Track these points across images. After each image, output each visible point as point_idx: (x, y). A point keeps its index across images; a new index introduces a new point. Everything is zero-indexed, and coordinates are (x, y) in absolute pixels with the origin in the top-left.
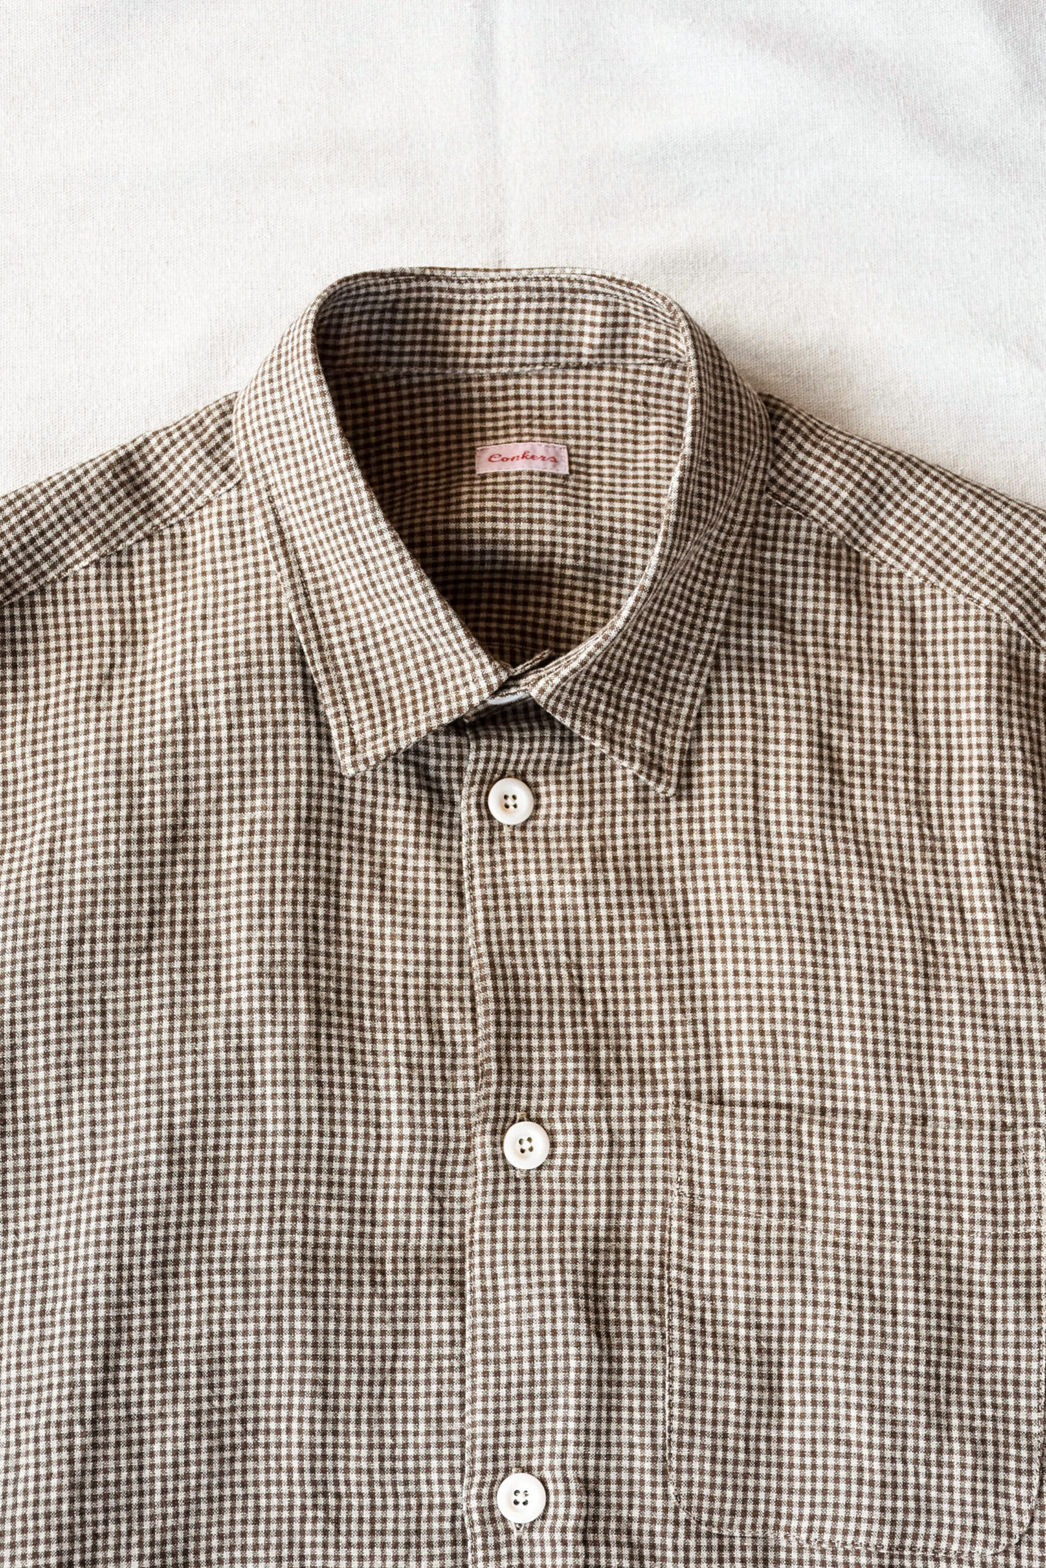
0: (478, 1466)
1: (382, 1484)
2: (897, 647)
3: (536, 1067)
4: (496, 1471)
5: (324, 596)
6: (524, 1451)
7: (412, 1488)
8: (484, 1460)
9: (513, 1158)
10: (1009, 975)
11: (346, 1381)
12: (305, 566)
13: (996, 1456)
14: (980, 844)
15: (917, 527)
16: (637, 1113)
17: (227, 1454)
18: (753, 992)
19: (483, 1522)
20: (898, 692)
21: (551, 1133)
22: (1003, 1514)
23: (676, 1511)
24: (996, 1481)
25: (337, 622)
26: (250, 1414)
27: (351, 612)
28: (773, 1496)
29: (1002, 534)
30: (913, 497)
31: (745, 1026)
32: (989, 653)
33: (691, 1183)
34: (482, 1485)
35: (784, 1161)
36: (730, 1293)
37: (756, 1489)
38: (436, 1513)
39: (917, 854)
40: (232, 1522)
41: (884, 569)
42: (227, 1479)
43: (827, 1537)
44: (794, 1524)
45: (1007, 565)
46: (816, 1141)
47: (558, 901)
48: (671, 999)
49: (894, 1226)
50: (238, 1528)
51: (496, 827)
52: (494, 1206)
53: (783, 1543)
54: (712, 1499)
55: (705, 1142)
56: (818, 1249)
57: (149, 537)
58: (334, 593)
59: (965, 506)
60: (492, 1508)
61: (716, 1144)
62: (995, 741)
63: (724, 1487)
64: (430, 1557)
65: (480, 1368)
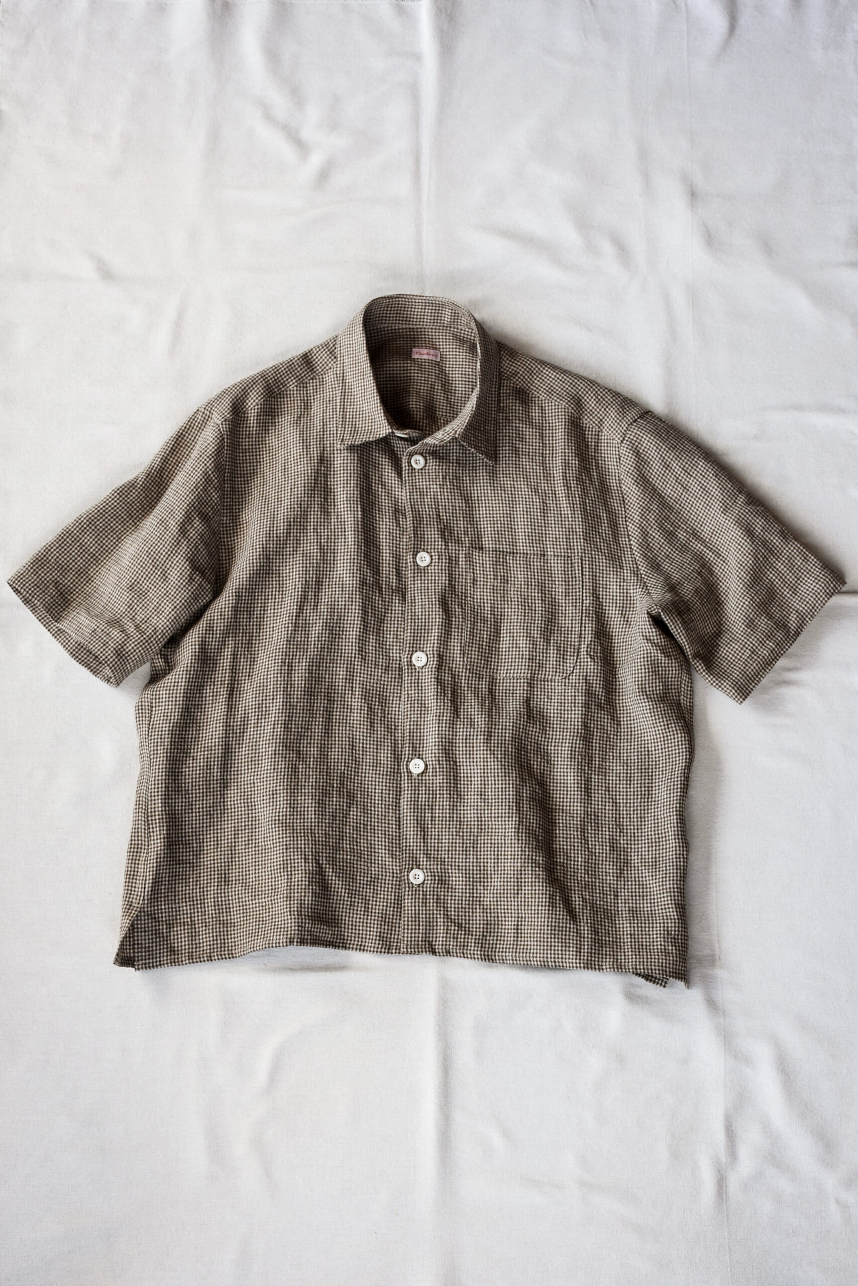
0: (407, 649)
1: (379, 651)
3: (426, 536)
4: (413, 651)
6: (422, 646)
7: (387, 654)
8: (409, 647)
9: (419, 563)
10: (569, 512)
13: (564, 651)
14: (561, 474)
16: (457, 552)
17: (334, 636)
18: (492, 519)
19: (408, 665)
21: (431, 556)
23: (467, 665)
24: (563, 658)
28: (496, 663)
31: (489, 529)
33: (473, 573)
34: (408, 654)
35: (502, 567)
36: (486, 605)
37: (491, 661)
38: (394, 662)
39: (542, 478)
43: (511, 675)
44: (502, 672)
45: (570, 393)
46: (511, 561)
47: (432, 490)
48: (467, 520)
49: (535, 585)
51: (413, 469)
52: (414, 577)
54: (477, 663)
55: (478, 561)
56: (512, 593)
57: (312, 379)
59: (558, 375)
60: (411, 662)
61: (481, 562)
62: (566, 444)
63: (481, 660)
64: (392, 674)
65: (409, 621)
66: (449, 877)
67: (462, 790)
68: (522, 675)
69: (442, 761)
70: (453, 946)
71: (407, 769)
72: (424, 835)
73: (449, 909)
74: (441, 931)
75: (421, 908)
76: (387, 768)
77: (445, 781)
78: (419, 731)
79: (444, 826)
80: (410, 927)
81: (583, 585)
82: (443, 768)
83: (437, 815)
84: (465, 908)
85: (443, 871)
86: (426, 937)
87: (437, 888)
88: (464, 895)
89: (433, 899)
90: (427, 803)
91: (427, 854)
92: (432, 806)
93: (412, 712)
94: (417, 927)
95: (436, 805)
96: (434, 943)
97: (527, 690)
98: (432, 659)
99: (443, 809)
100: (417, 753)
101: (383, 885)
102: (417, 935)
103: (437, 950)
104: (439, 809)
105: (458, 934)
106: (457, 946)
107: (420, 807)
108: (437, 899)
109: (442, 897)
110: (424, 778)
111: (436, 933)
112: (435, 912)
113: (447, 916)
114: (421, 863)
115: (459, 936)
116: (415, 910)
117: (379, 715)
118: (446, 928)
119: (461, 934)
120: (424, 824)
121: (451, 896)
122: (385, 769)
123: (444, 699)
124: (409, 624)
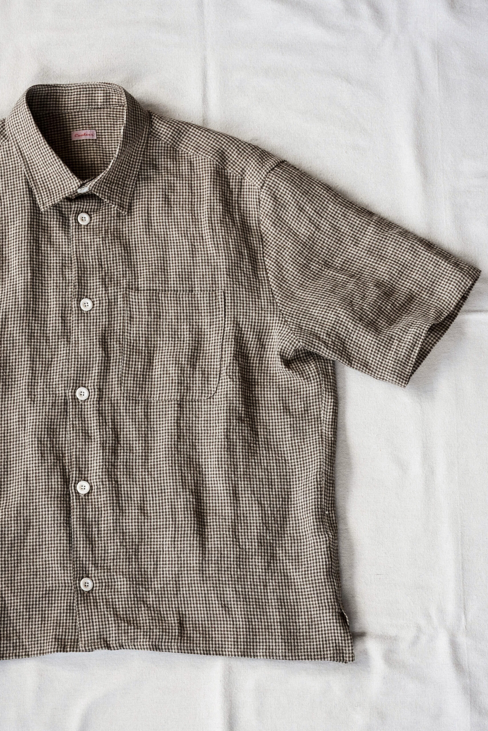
0: (72, 385)
1: (46, 391)
2: (187, 171)
3: (89, 285)
4: (76, 386)
5: (33, 167)
6: (84, 382)
7: (54, 392)
8: (73, 383)
9: (83, 308)
10: (214, 251)
11: (39, 367)
12: (28, 160)
13: (208, 374)
15: (191, 140)
16: (116, 294)
17: (7, 387)
18: (147, 262)
19: (72, 399)
20: (187, 182)
21: (93, 302)
22: (209, 389)
23: (124, 394)
24: (208, 381)
25: (37, 173)
26: (13, 377)
27: (40, 170)
28: (150, 389)
29: (213, 140)
30: (189, 132)
31: (145, 271)
32: (211, 170)
33: (130, 311)
34: (72, 390)
35: (155, 304)
36: (141, 339)
37: (145, 388)
38: (60, 398)
39: (191, 223)
40: (8, 404)
41: (183, 152)
42: (7, 393)
43: (164, 398)
44: (155, 396)
45: (215, 148)
46: (163, 298)
48: (125, 265)
49: (184, 319)
50: (9, 405)
51: (79, 225)
52: (78, 320)
53: (152, 401)
54: (133, 390)
55: (134, 300)
58: (36, 166)
59: (203, 133)
60: (75, 396)
61: (137, 301)
62: (212, 192)
63: (136, 387)
64: (58, 409)
65: (73, 360)
66: (115, 582)
67: (124, 505)
68: (173, 397)
69: (106, 481)
70: (125, 640)
71: (75, 490)
72: (92, 547)
73: (118, 610)
74: (113, 628)
75: (93, 611)
76: (58, 491)
77: (108, 498)
78: (84, 456)
79: (109, 538)
80: (85, 629)
81: (225, 315)
82: (106, 487)
83: (103, 529)
84: (132, 608)
85: (109, 577)
86: (100, 635)
87: (105, 592)
88: (129, 596)
89: (103, 602)
90: (93, 520)
91: (95, 564)
92: (98, 521)
93: (78, 440)
94: (92, 628)
95: (101, 521)
96: (108, 639)
97: (177, 411)
98: (93, 393)
99: (107, 524)
100: (83, 476)
101: (57, 595)
102: (92, 634)
103: (111, 645)
104: (104, 524)
105: (128, 629)
106: (128, 639)
107: (87, 523)
108: (106, 602)
109: (110, 600)
110: (90, 497)
111: (109, 631)
112: (106, 613)
113: (116, 615)
114: (90, 572)
115: (129, 631)
116: (88, 613)
117: (49, 445)
118: (117, 625)
119: (131, 629)
120: (92, 538)
121: (118, 598)
122: (56, 493)
123: (106, 428)
124: (73, 363)
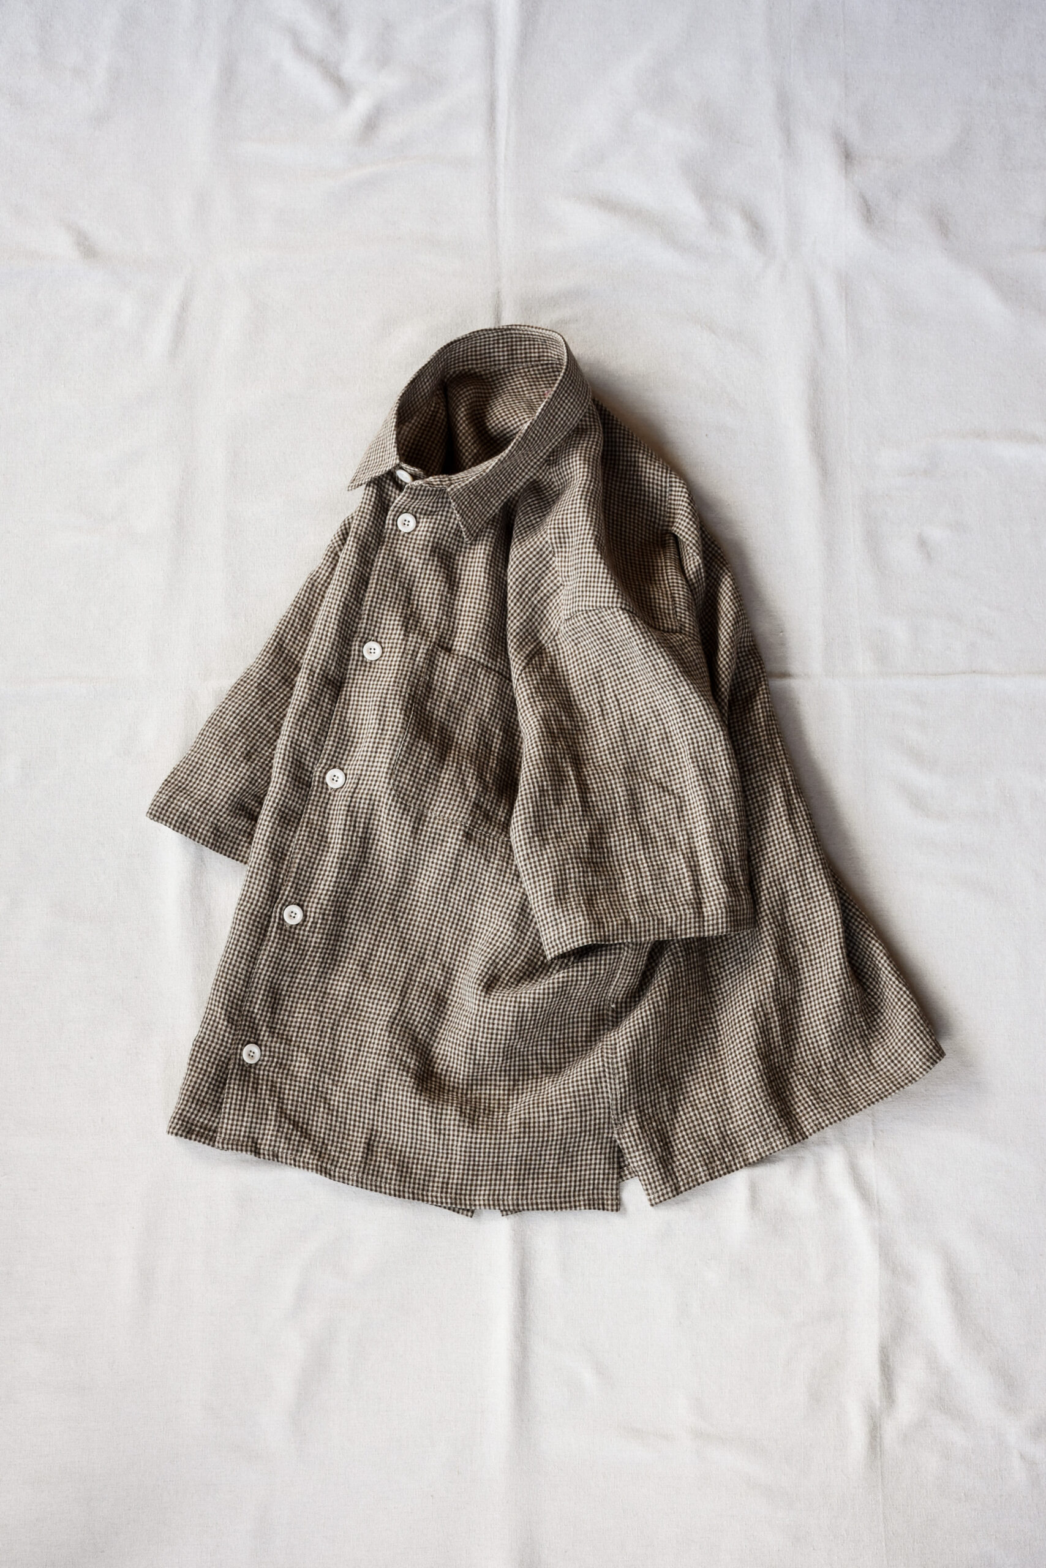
0: (324, 761)
3: (383, 621)
4: (330, 765)
6: (343, 762)
8: (327, 759)
9: (366, 654)
19: (319, 782)
21: (383, 648)
28: (431, 796)
34: (323, 768)
35: (468, 680)
37: (425, 792)
47: (412, 564)
48: (443, 610)
51: (397, 530)
52: (356, 670)
53: (429, 815)
54: (406, 790)
55: (440, 664)
56: (470, 717)
60: (323, 779)
61: (444, 667)
124: (335, 730)
